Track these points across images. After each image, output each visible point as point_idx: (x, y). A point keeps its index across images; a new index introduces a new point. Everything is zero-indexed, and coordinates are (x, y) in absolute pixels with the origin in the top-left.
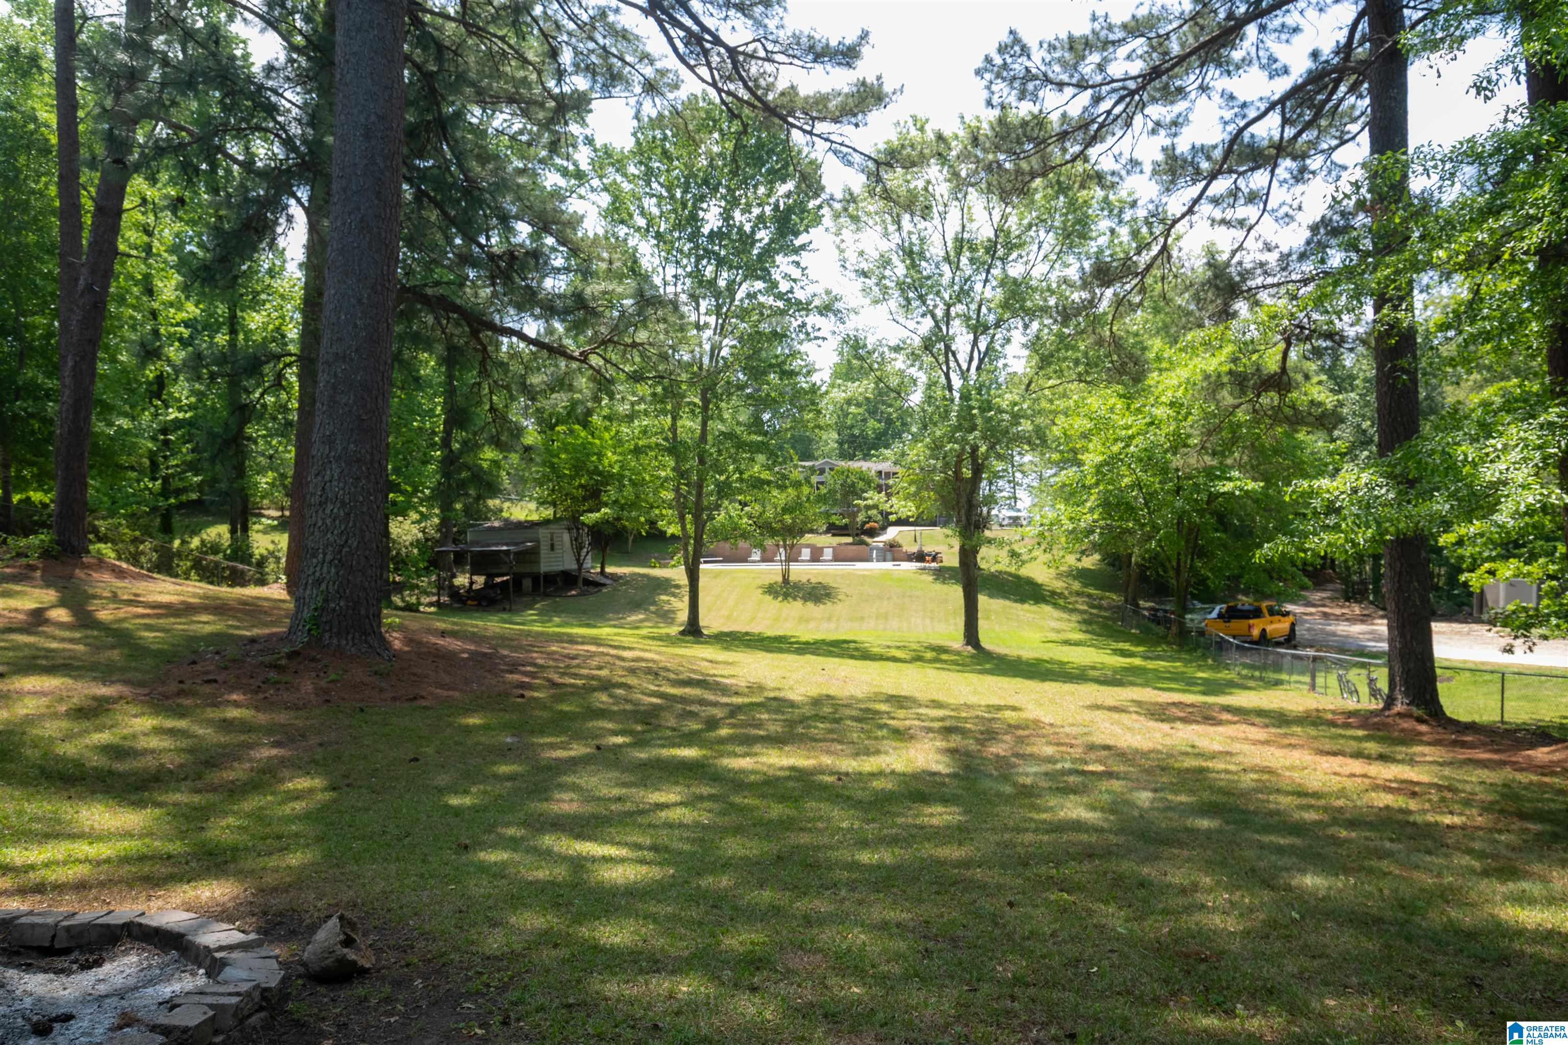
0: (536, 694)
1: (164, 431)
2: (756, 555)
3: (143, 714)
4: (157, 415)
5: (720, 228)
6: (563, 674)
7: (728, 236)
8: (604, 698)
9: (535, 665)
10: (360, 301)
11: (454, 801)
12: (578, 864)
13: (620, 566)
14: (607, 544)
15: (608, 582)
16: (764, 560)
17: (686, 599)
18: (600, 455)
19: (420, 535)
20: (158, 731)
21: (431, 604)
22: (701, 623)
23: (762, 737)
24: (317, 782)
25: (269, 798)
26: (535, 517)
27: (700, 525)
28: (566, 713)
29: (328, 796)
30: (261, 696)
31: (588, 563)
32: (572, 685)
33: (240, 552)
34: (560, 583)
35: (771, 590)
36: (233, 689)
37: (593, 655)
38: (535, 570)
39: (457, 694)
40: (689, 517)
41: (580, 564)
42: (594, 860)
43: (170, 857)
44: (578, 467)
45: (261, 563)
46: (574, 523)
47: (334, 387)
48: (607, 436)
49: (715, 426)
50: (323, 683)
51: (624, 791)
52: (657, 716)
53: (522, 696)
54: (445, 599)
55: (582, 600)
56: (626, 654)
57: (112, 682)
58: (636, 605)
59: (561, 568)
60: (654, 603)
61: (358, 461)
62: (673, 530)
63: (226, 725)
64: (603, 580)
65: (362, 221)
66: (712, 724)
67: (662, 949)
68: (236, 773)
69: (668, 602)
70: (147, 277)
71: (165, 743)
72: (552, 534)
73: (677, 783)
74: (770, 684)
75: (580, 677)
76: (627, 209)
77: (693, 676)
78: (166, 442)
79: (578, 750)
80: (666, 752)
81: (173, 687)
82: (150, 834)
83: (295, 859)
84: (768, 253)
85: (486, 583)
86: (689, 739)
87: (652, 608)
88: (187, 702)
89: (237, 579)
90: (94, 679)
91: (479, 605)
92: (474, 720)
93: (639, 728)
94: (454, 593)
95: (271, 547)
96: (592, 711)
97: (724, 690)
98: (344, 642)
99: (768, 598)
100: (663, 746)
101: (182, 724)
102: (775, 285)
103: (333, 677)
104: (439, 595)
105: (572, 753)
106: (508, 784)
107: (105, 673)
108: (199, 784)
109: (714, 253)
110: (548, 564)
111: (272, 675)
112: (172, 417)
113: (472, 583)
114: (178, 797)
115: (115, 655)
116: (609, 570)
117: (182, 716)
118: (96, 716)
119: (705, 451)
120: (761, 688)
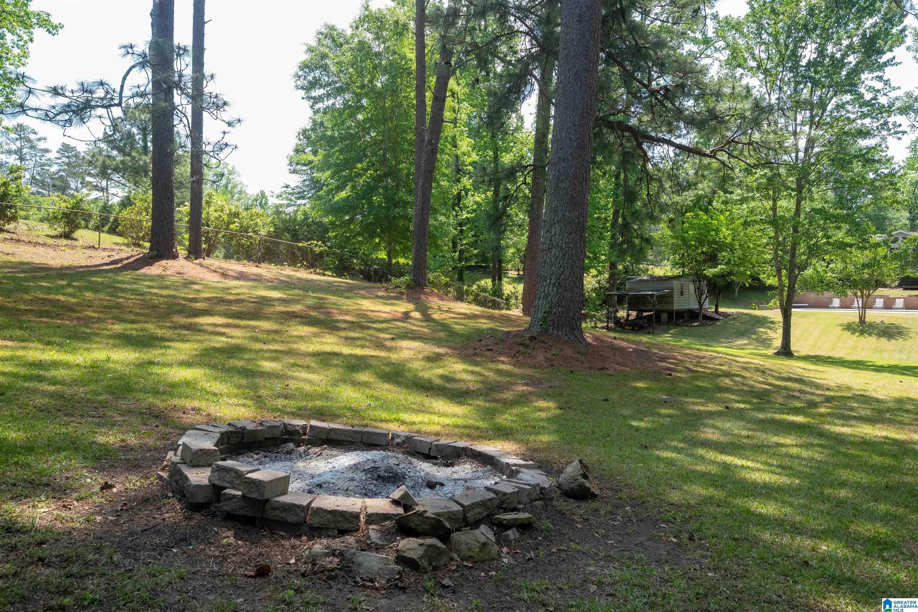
0: (679, 375)
1: (461, 225)
2: (836, 302)
3: (458, 362)
4: (456, 216)
5: (815, 59)
6: (696, 366)
7: (821, 64)
8: (727, 381)
9: (676, 359)
10: (574, 124)
11: (635, 423)
12: (726, 466)
13: (730, 308)
14: (720, 292)
15: (721, 318)
16: (843, 306)
17: (780, 331)
18: (717, 231)
19: (597, 285)
20: (465, 371)
21: (603, 328)
22: (792, 349)
23: (855, 417)
24: (551, 404)
25: (526, 409)
26: (669, 274)
27: (792, 278)
28: (701, 387)
29: (558, 412)
30: (515, 359)
31: (706, 305)
32: (703, 372)
33: (497, 292)
34: (687, 318)
35: (849, 327)
36: (501, 354)
37: (715, 358)
38: (670, 308)
39: (628, 369)
40: (784, 272)
41: (701, 305)
42: (736, 466)
43: (478, 428)
44: (701, 240)
45: (507, 299)
46: (699, 277)
47: (558, 178)
48: (722, 218)
49: (806, 206)
50: (549, 355)
51: (750, 433)
52: (768, 396)
53: (670, 375)
54: (611, 325)
55: (702, 329)
56: (738, 359)
57: (442, 347)
58: (742, 334)
59: (687, 307)
60: (755, 333)
61: (570, 223)
62: (772, 281)
63: (499, 372)
64: (717, 317)
65: (576, 74)
66: (813, 404)
67: (800, 523)
68: (508, 395)
69: (766, 333)
70: (454, 138)
71: (470, 377)
72: (682, 285)
73: (790, 434)
74: (855, 386)
75: (709, 368)
76: (742, 56)
77: (791, 376)
78: (461, 231)
79: (712, 407)
80: (777, 416)
81: (471, 351)
82: (466, 417)
83: (545, 438)
84: (856, 71)
85: (637, 316)
86: (796, 411)
87: (754, 336)
88: (479, 359)
89: (496, 306)
90: (434, 344)
91: (633, 329)
92: (640, 385)
93: (755, 401)
94: (617, 322)
95: (513, 291)
96: (720, 388)
97: (818, 386)
98: (560, 333)
99: (847, 333)
100: (776, 413)
101: (477, 369)
102: (861, 96)
103: (555, 352)
104: (608, 322)
105: (709, 409)
106: (669, 419)
107: (439, 342)
108: (488, 398)
109: (810, 77)
110: (679, 304)
111: (521, 349)
112: (464, 217)
113: (628, 315)
114: (478, 402)
115: (442, 334)
116: (721, 310)
117: (477, 365)
118: (436, 360)
119: (799, 223)
120: (849, 388)
